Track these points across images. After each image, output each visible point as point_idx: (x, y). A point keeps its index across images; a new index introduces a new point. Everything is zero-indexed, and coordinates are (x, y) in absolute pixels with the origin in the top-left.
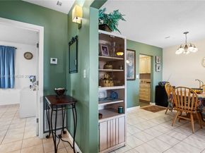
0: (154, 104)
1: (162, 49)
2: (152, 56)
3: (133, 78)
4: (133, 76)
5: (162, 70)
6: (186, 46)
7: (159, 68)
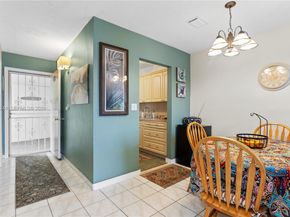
1: (189, 55)
2: (168, 67)
3: (123, 110)
4: (123, 104)
5: (189, 95)
6: (230, 34)
7: (182, 92)
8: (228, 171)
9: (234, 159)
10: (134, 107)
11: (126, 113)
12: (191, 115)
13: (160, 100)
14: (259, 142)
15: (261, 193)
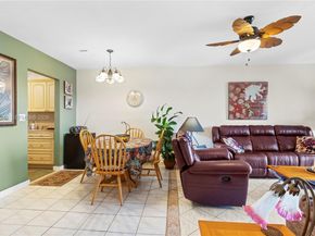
0: (62, 168)
1: (75, 70)
2: (56, 80)
3: (10, 120)
4: (11, 114)
5: (75, 106)
6: (110, 71)
7: (69, 104)
8: (111, 154)
9: (113, 147)
10: (22, 117)
11: (14, 123)
12: (78, 125)
13: (43, 110)
14: (127, 137)
15: (125, 160)
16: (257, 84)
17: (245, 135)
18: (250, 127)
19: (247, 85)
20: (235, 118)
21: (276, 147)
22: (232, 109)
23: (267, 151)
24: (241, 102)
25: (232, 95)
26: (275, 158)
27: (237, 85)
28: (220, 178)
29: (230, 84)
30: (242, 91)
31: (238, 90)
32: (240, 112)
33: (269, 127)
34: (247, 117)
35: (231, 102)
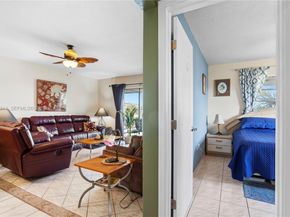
16: (60, 84)
17: (52, 124)
18: (56, 117)
19: (53, 84)
20: (42, 110)
21: (73, 130)
22: (40, 102)
23: (70, 133)
24: (47, 97)
25: (40, 91)
26: (75, 137)
27: (44, 83)
28: (55, 153)
29: (38, 81)
30: (49, 88)
31: (45, 87)
32: (47, 105)
33: (68, 117)
34: (52, 109)
35: (39, 96)
